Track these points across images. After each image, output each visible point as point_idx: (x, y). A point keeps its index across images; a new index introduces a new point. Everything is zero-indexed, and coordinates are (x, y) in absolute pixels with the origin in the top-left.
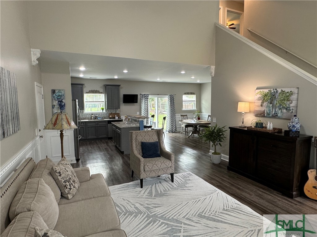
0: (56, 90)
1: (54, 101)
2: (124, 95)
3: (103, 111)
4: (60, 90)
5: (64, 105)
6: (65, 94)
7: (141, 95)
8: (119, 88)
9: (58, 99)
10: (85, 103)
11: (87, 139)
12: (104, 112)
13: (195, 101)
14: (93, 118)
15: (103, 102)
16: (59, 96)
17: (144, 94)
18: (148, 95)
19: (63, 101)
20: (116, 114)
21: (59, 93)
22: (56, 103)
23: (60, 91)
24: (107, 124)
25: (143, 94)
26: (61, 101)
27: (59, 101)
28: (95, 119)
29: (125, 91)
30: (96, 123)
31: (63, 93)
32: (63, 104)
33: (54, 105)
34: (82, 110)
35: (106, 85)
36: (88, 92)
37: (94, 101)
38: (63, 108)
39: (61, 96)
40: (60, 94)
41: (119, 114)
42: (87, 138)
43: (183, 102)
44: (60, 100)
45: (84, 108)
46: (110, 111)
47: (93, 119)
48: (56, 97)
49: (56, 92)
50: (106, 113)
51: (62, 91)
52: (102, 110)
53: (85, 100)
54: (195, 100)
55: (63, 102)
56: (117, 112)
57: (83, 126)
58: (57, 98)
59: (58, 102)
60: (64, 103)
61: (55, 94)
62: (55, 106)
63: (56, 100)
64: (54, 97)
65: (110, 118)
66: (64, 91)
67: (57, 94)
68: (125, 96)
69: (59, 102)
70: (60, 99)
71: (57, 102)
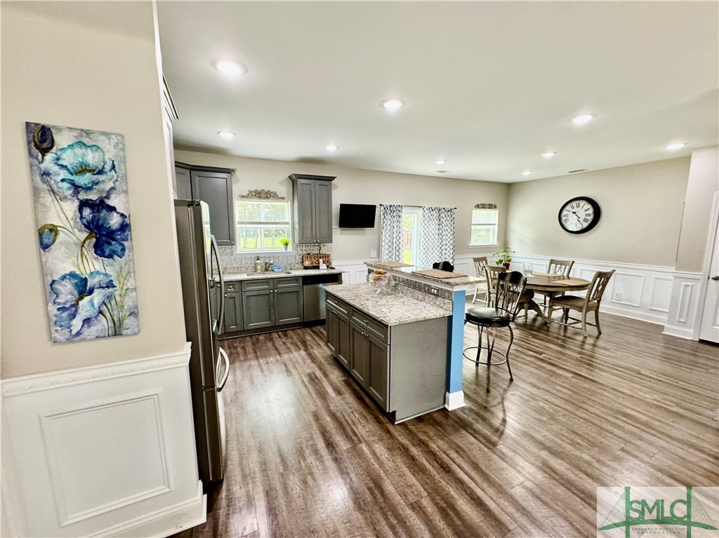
0: (59, 130)
1: (48, 199)
2: (342, 205)
3: (286, 248)
4: (88, 133)
5: (124, 227)
6: (124, 161)
7: (382, 208)
8: (331, 185)
9: (77, 188)
10: (238, 227)
11: (244, 331)
12: (288, 250)
13: (494, 225)
14: (259, 267)
15: (287, 223)
16: (83, 169)
17: (391, 206)
18: (400, 208)
19: (111, 202)
20: (319, 256)
21: (78, 151)
22: (64, 213)
23: (84, 139)
24: (301, 285)
25: (388, 204)
26: (101, 206)
27: (84, 204)
28: (266, 270)
29: (344, 193)
30: (271, 283)
31: (110, 153)
32: (114, 221)
33: (53, 230)
34: (230, 247)
35: (296, 175)
36: (245, 195)
37: (263, 221)
38: (115, 246)
39: (101, 172)
40: (92, 158)
41: (328, 256)
42: (246, 329)
43: (473, 227)
44: (93, 196)
45: (234, 240)
46: (306, 250)
47: (259, 271)
48: (64, 174)
49: (61, 140)
50: (294, 254)
51: (102, 138)
52: (283, 247)
53: (237, 218)
54: (497, 223)
55: (113, 209)
56: (323, 251)
57: (233, 295)
58: (73, 184)
59: (80, 210)
60: (122, 215)
61: (49, 157)
62: (61, 237)
63: (64, 198)
64: (46, 174)
65: (306, 268)
66: (114, 140)
67: (69, 158)
68: (345, 208)
69: (87, 212)
70: (88, 189)
71: (71, 207)
